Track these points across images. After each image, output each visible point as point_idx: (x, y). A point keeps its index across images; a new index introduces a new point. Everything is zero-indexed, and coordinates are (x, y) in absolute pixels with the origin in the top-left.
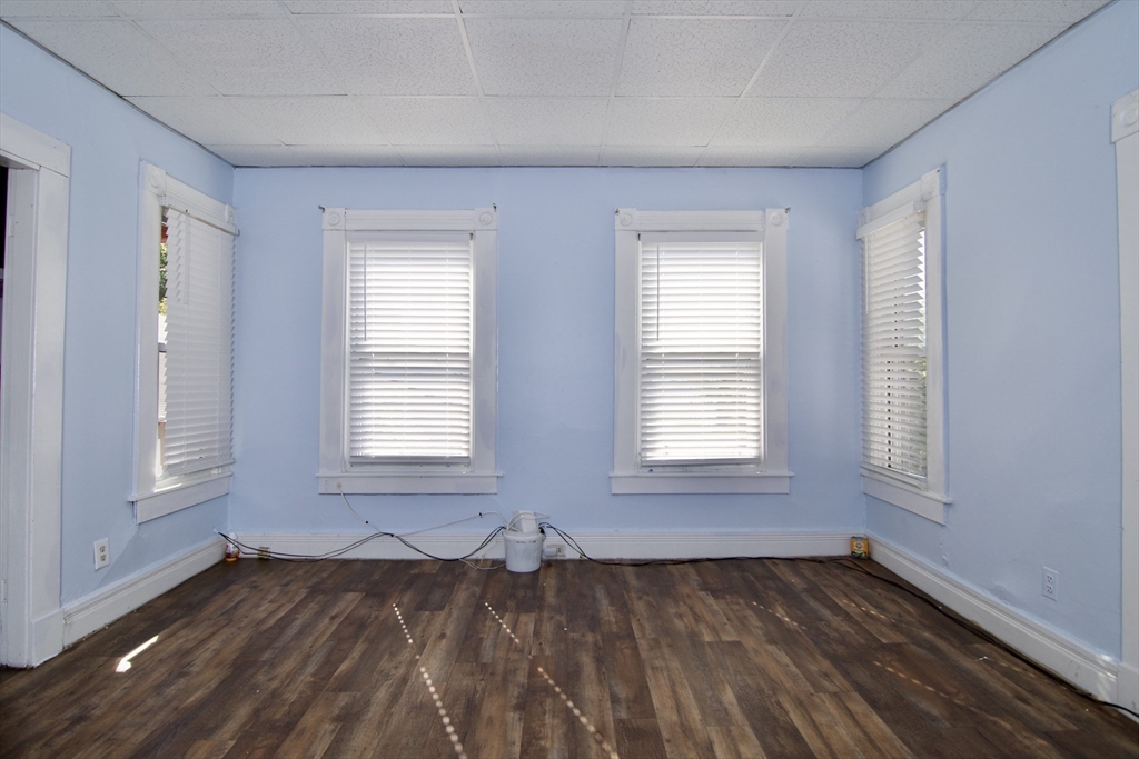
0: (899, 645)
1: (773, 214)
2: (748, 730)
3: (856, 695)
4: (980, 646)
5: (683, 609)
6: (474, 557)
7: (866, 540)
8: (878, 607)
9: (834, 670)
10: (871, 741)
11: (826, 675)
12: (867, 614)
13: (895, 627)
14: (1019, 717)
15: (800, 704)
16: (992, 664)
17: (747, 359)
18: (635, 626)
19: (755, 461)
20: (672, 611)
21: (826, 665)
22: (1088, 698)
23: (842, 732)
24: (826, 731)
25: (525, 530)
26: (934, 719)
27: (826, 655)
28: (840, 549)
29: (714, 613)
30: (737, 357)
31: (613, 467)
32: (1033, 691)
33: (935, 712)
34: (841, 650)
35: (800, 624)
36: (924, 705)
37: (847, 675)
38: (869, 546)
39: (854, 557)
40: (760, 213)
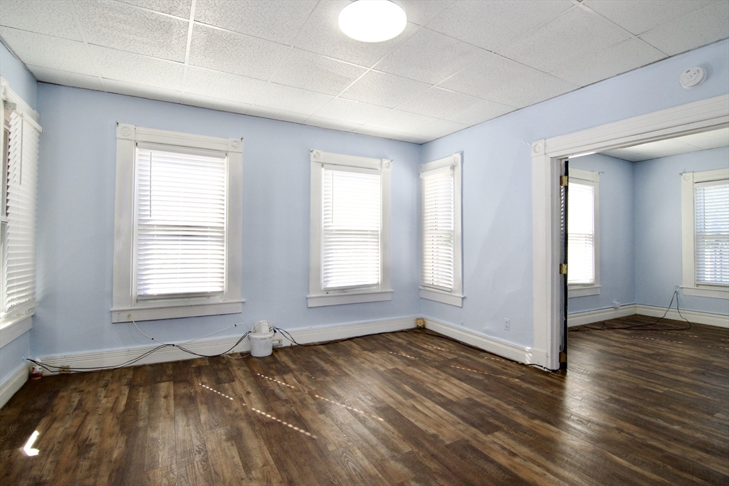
0: (455, 358)
1: (385, 161)
2: (424, 398)
3: (452, 378)
4: (482, 354)
5: (362, 360)
6: (231, 352)
7: (422, 319)
8: (439, 346)
9: (439, 372)
10: (467, 391)
11: (438, 374)
12: (437, 349)
13: (450, 352)
14: (506, 374)
15: (435, 385)
16: (490, 359)
17: (373, 233)
18: (345, 370)
19: (377, 284)
20: (357, 361)
21: (435, 370)
22: (523, 364)
23: (456, 391)
24: (450, 392)
25: (263, 332)
26: (482, 380)
27: (432, 366)
28: (411, 325)
29: (377, 359)
30: (369, 233)
31: (308, 292)
32: (506, 365)
33: (481, 378)
34: (437, 364)
35: (415, 357)
36: (476, 377)
37: (445, 372)
38: (424, 322)
39: (419, 328)
40: (380, 160)
